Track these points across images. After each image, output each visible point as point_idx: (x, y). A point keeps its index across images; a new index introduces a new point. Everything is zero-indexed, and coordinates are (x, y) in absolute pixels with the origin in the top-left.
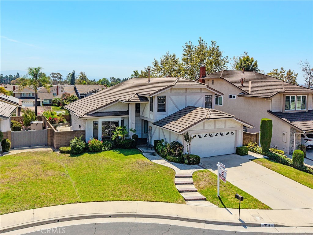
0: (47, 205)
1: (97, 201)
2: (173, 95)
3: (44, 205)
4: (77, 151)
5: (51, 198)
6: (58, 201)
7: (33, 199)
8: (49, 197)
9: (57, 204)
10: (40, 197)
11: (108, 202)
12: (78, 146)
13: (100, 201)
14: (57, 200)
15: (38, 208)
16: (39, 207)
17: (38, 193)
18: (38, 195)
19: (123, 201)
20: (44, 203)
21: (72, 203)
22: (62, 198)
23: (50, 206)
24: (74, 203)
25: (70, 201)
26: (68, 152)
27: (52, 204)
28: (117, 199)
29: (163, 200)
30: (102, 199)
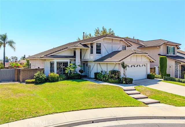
0: (23, 118)
1: (72, 111)
2: (105, 43)
3: (20, 118)
4: (40, 81)
5: (26, 112)
6: (34, 114)
7: (7, 114)
8: (24, 111)
9: (34, 116)
10: (14, 112)
11: (83, 110)
12: (41, 77)
13: (75, 111)
14: (33, 112)
15: (13, 121)
16: (15, 120)
17: (12, 108)
18: (12, 110)
19: (96, 108)
20: (19, 116)
21: (49, 114)
22: (38, 110)
23: (26, 119)
24: (52, 114)
25: (47, 112)
26: (32, 83)
27: (29, 117)
28: (89, 107)
29: (130, 105)
30: (77, 109)
